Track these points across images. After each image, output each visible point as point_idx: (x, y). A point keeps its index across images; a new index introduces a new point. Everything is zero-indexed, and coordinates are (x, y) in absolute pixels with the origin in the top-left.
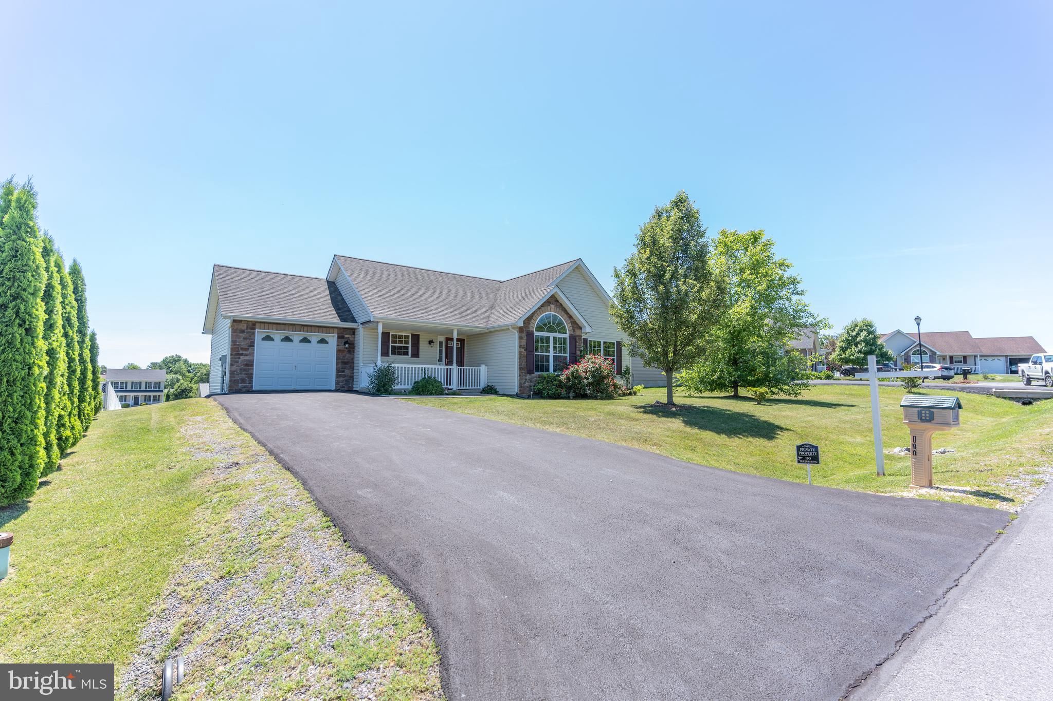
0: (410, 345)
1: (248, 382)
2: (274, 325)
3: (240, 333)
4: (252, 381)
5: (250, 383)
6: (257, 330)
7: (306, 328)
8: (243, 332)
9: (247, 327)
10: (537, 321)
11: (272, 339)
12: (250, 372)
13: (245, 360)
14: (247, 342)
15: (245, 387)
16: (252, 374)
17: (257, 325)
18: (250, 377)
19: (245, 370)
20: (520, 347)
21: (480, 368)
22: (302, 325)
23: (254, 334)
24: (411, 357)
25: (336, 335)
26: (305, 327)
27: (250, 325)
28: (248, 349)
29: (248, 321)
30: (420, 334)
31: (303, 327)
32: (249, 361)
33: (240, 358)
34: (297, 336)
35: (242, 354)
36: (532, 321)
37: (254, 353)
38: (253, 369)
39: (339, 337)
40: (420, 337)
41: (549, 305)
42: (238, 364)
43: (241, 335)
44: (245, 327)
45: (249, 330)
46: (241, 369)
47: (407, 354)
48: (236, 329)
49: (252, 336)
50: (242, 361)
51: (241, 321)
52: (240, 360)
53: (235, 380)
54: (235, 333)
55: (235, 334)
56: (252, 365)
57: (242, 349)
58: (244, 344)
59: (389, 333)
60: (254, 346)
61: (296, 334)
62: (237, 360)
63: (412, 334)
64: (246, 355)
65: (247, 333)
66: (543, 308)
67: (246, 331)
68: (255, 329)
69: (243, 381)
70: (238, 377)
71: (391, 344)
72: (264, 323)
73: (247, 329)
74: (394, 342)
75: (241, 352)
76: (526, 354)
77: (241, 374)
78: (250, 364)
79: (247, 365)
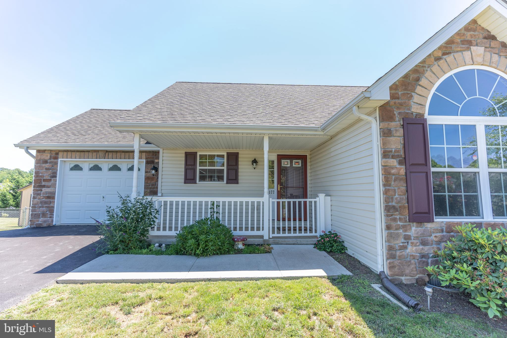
0: (225, 168)
1: (49, 216)
2: (77, 153)
3: (43, 163)
4: (53, 215)
5: (50, 217)
6: (59, 160)
7: (110, 155)
8: (46, 162)
9: (51, 157)
10: (433, 91)
11: (81, 169)
12: (52, 205)
13: (46, 193)
14: (50, 173)
15: (45, 222)
16: (53, 207)
17: (60, 154)
18: (51, 211)
19: (46, 203)
20: (386, 154)
21: (317, 199)
22: (107, 151)
23: (56, 163)
24: (227, 183)
25: (144, 160)
26: (110, 153)
27: (54, 155)
28: (50, 180)
29: (51, 151)
30: (240, 152)
31: (107, 153)
32: (50, 193)
33: (42, 190)
34: (105, 164)
35: (44, 186)
36: (419, 90)
37: (56, 184)
38: (54, 202)
39: (147, 163)
40: (240, 156)
41: (468, 49)
42: (40, 196)
43: (44, 165)
44: (49, 157)
45: (52, 160)
46: (41, 202)
47: (220, 178)
48: (40, 160)
49: (55, 166)
50: (43, 193)
51: (44, 151)
52: (42, 192)
53: (35, 214)
54: (37, 164)
55: (39, 165)
56: (54, 198)
57: (44, 180)
58: (47, 176)
59: (196, 153)
60: (56, 177)
61: (106, 162)
62: (39, 192)
63: (227, 153)
64: (48, 187)
65: (50, 163)
66: (449, 58)
67: (49, 161)
68: (56, 158)
69: (44, 215)
70: (39, 211)
71: (198, 168)
72: (67, 151)
73: (50, 159)
74: (201, 164)
75: (43, 183)
76: (403, 172)
77: (42, 207)
78: (51, 197)
79: (48, 197)
